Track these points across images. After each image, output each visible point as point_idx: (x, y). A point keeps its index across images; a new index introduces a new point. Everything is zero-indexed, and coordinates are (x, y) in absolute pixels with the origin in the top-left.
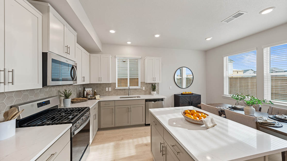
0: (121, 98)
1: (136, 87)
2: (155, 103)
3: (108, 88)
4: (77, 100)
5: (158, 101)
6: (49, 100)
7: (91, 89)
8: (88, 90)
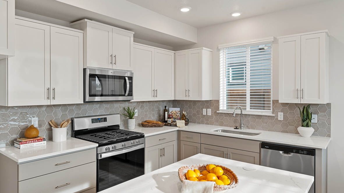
0: (224, 131)
1: (262, 112)
2: (286, 155)
3: (206, 109)
4: (148, 124)
5: (296, 152)
6: (106, 118)
7: (178, 109)
8: (174, 111)
